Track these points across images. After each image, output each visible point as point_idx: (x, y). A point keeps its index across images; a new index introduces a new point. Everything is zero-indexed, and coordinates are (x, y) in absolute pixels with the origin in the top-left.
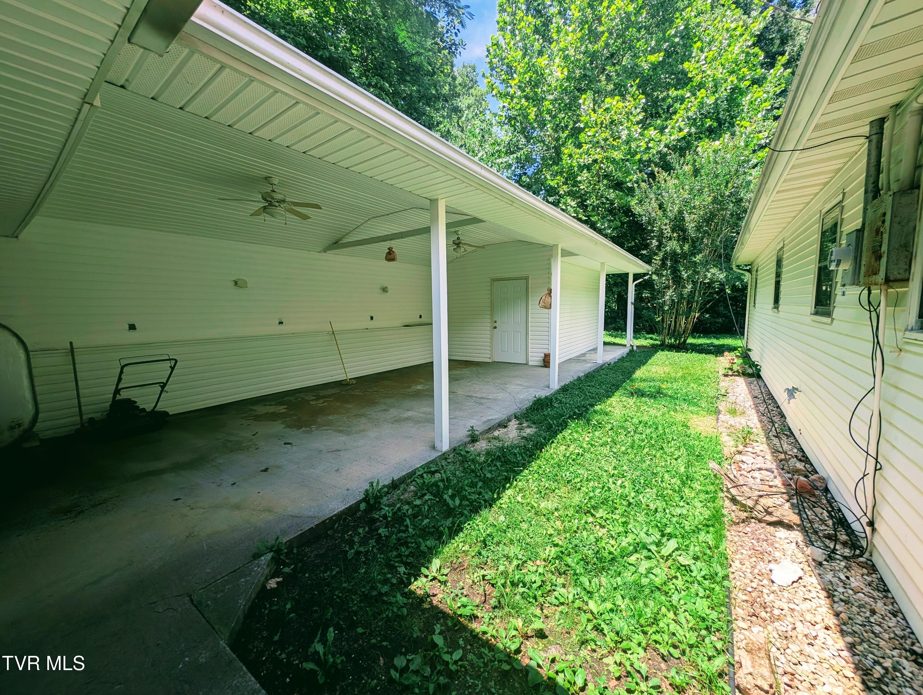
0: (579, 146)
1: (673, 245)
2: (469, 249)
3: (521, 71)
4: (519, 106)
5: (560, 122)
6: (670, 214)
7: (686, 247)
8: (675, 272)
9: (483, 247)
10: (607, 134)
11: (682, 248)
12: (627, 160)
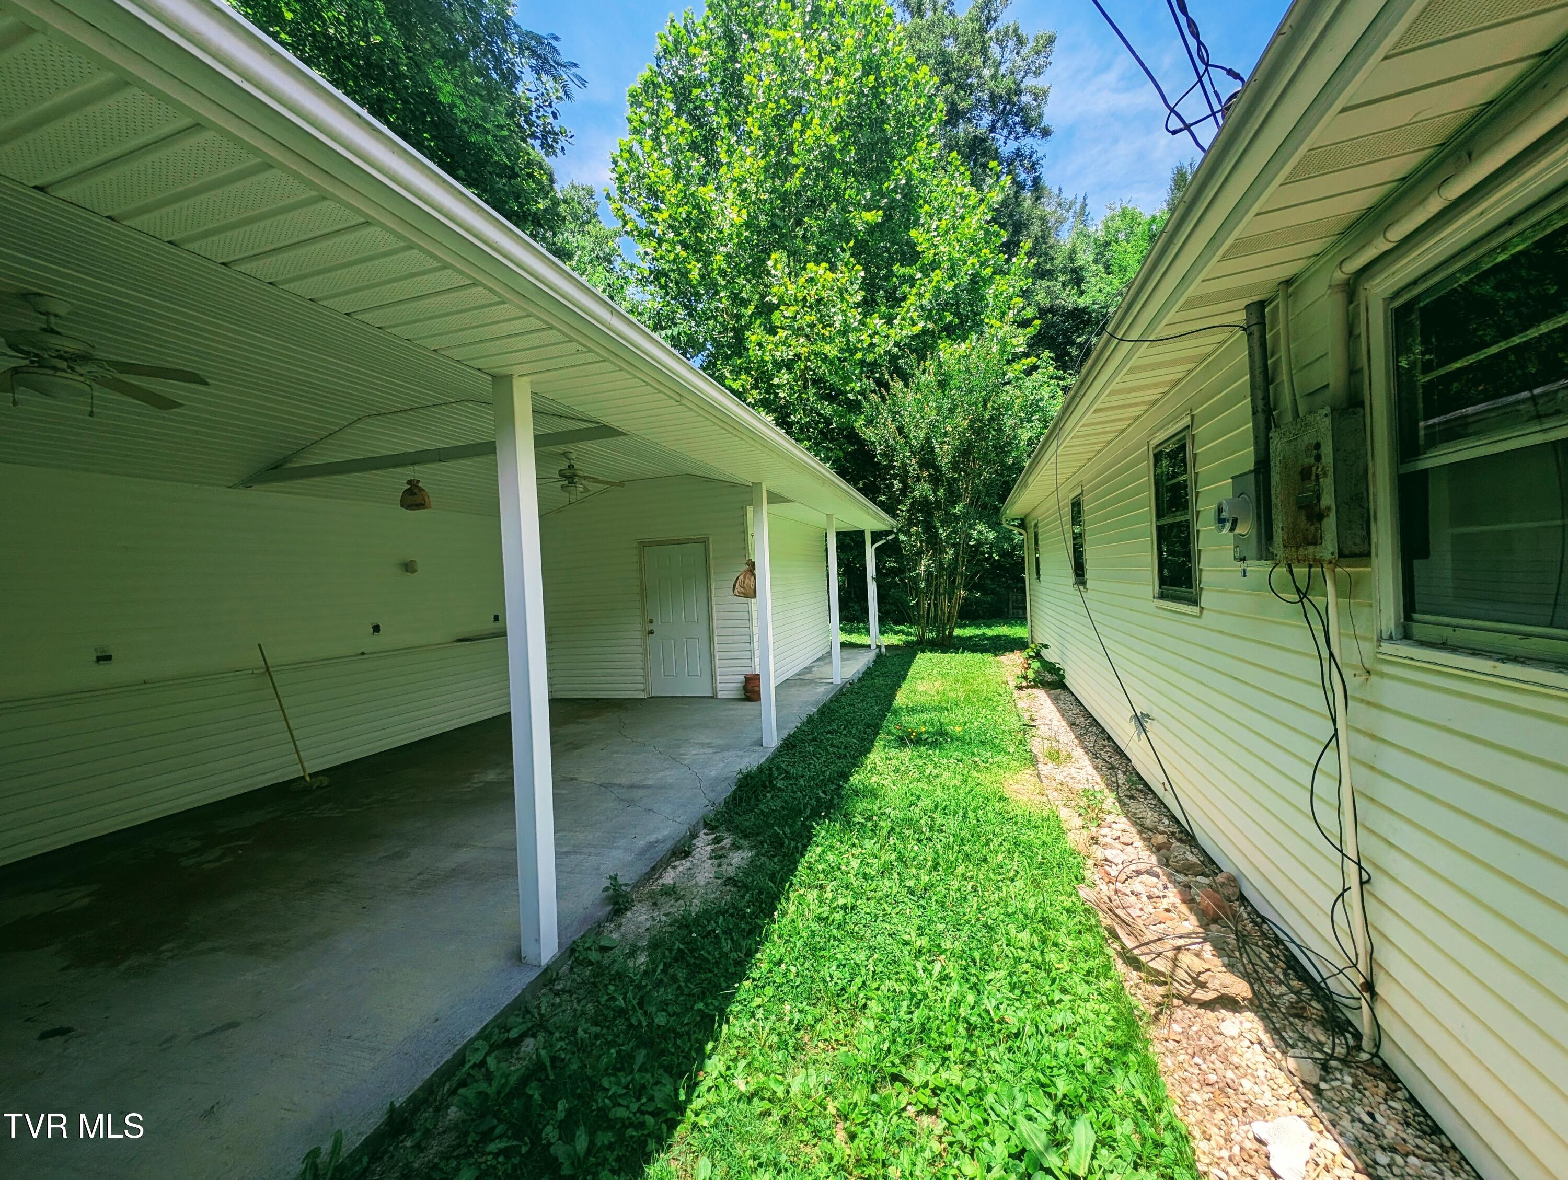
0: (772, 331)
1: (922, 489)
2: (592, 487)
3: (673, 200)
4: (672, 256)
5: (741, 291)
6: (914, 442)
7: (941, 493)
8: (929, 528)
9: (621, 484)
10: (813, 318)
11: (936, 495)
12: (845, 360)
